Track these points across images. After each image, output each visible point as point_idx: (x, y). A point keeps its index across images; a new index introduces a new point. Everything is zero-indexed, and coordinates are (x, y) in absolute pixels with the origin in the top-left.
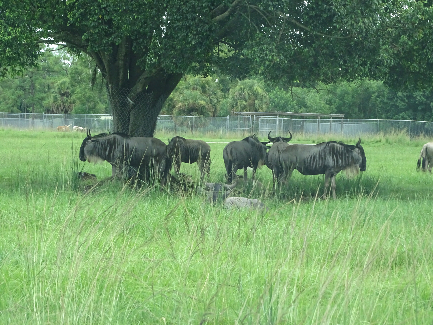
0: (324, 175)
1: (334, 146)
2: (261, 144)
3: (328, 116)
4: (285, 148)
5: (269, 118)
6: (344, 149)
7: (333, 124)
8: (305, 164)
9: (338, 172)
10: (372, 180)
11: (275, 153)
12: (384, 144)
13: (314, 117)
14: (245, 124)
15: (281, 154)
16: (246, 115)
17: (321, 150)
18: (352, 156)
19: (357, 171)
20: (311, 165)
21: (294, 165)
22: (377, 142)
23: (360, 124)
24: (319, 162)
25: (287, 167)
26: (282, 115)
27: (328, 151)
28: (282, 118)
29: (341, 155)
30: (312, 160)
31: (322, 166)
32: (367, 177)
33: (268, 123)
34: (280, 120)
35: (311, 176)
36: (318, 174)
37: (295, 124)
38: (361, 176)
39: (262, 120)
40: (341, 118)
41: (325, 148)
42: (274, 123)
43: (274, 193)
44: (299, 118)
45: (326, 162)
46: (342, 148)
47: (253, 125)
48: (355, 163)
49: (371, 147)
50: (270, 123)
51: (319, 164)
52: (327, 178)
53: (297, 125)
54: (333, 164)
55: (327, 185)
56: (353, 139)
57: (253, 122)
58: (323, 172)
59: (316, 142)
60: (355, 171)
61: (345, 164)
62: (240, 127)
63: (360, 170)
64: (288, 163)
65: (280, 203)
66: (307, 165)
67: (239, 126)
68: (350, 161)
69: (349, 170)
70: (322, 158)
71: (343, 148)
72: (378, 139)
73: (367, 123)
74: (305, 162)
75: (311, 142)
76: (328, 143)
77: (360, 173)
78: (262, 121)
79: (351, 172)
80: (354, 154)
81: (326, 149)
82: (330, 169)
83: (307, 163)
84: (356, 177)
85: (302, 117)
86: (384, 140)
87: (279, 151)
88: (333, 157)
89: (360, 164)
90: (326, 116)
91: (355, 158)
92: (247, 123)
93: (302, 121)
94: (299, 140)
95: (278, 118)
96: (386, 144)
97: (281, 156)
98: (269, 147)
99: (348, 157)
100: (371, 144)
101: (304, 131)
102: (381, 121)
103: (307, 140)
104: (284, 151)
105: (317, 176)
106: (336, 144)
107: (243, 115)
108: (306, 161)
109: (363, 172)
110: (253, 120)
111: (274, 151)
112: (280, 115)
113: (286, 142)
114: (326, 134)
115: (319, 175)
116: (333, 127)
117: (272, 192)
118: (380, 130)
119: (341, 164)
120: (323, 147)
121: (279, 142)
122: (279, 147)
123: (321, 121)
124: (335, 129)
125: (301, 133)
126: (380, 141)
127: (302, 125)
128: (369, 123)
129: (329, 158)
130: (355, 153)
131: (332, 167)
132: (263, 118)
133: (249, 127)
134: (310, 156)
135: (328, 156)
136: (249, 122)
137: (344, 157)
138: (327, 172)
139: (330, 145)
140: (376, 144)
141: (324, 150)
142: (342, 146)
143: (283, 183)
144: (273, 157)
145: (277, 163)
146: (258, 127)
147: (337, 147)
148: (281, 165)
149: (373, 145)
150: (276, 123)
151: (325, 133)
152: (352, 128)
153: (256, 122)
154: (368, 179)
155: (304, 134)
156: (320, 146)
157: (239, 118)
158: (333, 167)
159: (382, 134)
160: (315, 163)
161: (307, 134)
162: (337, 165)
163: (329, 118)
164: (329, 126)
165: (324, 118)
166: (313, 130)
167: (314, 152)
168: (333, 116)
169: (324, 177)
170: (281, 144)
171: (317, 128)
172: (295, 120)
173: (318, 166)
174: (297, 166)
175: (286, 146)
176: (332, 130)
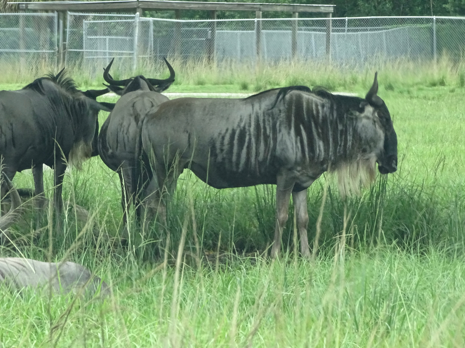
0: (275, 186)
1: (299, 99)
2: (83, 97)
3: (286, 9)
4: (155, 110)
5: (111, 18)
6: (331, 108)
7: (302, 33)
8: (214, 154)
9: (314, 177)
10: (416, 197)
11: (125, 124)
12: (452, 91)
13: (244, 14)
14: (42, 38)
15: (144, 127)
16: (42, 11)
17: (261, 112)
18: (355, 130)
19: (371, 173)
20: (234, 158)
21: (184, 156)
22: (434, 85)
23: (382, 32)
24: (257, 149)
25: (163, 165)
26: (150, 10)
27: (283, 115)
28: (151, 19)
29: (323, 125)
30: (236, 142)
31: (265, 159)
32: (402, 190)
33: (110, 34)
34: (145, 25)
35: (235, 190)
36: (254, 184)
37: (189, 34)
38: (383, 186)
39: (92, 26)
40: (326, 15)
41: (274, 106)
42: (126, 35)
43: (125, 243)
44: (201, 17)
45: (278, 148)
46: (323, 106)
47: (64, 40)
48: (364, 151)
49: (415, 101)
50: (116, 34)
51: (257, 154)
52: (282, 194)
53: (195, 38)
54: (299, 154)
55: (283, 216)
56: (360, 78)
57: (64, 33)
58: (269, 179)
59: (252, 87)
60: (363, 174)
61: (335, 153)
62: (28, 48)
63: (380, 169)
64: (165, 151)
65: (143, 272)
66: (219, 158)
67: (21, 43)
68: (349, 143)
69: (345, 171)
70: (266, 137)
71: (328, 105)
72: (436, 77)
73: (401, 27)
74: (213, 147)
75: (238, 87)
76: (284, 91)
77: (378, 179)
78: (93, 30)
79: (353, 176)
80: (360, 125)
81: (276, 110)
82: (291, 169)
83: (222, 150)
84: (367, 192)
85: (209, 14)
86: (452, 80)
87: (137, 119)
88: (298, 133)
89: (378, 151)
90: (279, 9)
91: (363, 135)
92: (45, 35)
93: (210, 24)
94: (201, 83)
95: (138, 18)
96: (458, 91)
97: (144, 132)
98: (109, 107)
99: (344, 133)
100: (414, 90)
101: (216, 55)
102: (443, 22)
103: (225, 83)
104: (154, 118)
105: (252, 189)
106: (305, 95)
107: (35, 11)
108: (218, 145)
109: (389, 175)
110: (65, 26)
111: (123, 118)
112: (144, 10)
113: (159, 91)
114: (281, 63)
115: (261, 187)
116: (301, 42)
117: (120, 239)
118: (439, 50)
119: (323, 153)
120: (266, 103)
121: (139, 92)
122: (138, 107)
123: (266, 25)
124: (307, 49)
125: (205, 61)
126: (442, 83)
127: (209, 37)
128: (407, 26)
129: (286, 137)
130: (365, 121)
131: (297, 163)
132: (94, 18)
133: (52, 45)
134: (230, 132)
135: (284, 131)
136: (52, 31)
137: (330, 133)
138: (282, 179)
139: (287, 96)
140: (431, 92)
141: (270, 113)
142: (325, 101)
143: (152, 212)
144: (121, 135)
145: (132, 152)
146: (81, 47)
147: (309, 102)
148: (146, 158)
149: (421, 94)
150: (132, 35)
151: (277, 61)
152: (358, 46)
153: (73, 33)
154: (405, 197)
155: (215, 65)
156: (260, 102)
157: (21, 22)
158: (301, 163)
159: (445, 60)
160: (244, 151)
161: (223, 63)
162: (312, 158)
163: (290, 16)
164: (290, 38)
165: (276, 15)
166: (242, 51)
167: (241, 120)
168: (301, 10)
169: (275, 191)
170: (143, 95)
171: (255, 47)
172: (188, 25)
173: (253, 160)
174: (191, 160)
175: (158, 102)
176: (297, 52)
